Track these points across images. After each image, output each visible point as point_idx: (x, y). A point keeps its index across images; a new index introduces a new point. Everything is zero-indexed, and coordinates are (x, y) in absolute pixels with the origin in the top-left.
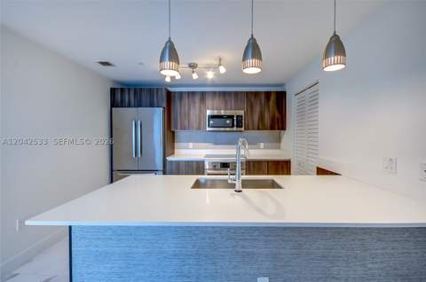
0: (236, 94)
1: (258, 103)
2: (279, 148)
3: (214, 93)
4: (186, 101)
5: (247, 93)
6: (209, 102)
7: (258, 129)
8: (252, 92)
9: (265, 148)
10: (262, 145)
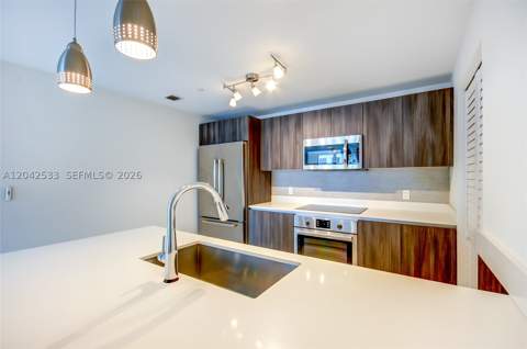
0: (349, 108)
1: (390, 117)
2: (447, 201)
3: (315, 112)
4: (277, 129)
5: (368, 103)
6: (307, 127)
7: (390, 165)
8: (377, 102)
9: (412, 199)
10: (406, 194)
